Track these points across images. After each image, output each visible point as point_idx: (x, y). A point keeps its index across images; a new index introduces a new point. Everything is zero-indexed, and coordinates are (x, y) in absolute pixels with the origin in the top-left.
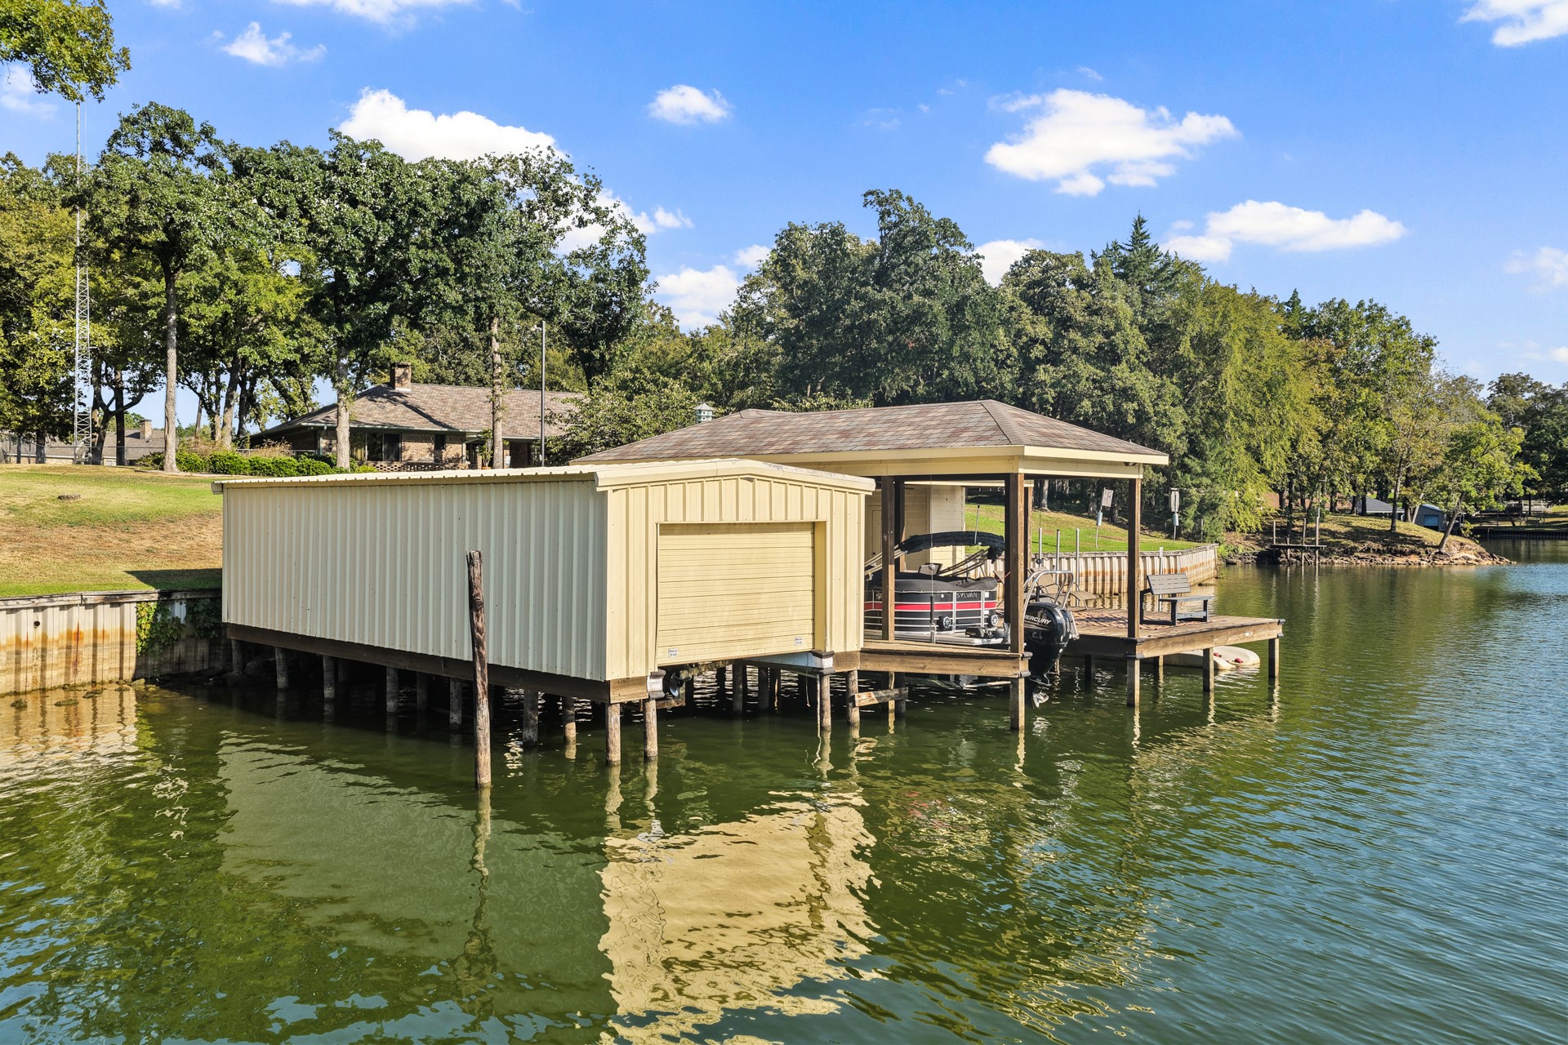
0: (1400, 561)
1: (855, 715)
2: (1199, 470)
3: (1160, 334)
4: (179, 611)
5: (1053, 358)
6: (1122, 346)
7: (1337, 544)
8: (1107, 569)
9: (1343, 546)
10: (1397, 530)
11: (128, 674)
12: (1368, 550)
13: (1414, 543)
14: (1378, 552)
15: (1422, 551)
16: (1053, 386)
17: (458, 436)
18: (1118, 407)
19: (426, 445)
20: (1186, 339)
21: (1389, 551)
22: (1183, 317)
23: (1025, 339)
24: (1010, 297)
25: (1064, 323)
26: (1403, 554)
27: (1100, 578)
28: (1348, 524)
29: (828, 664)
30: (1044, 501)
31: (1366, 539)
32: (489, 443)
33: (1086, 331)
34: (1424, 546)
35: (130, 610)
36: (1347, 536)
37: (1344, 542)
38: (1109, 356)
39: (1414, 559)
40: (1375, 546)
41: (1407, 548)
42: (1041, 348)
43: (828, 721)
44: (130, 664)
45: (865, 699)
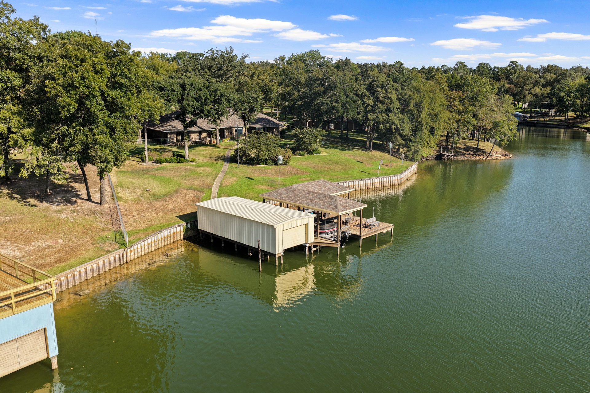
0: (477, 158)
1: (312, 252)
2: (414, 140)
3: (404, 103)
4: (189, 226)
5: (373, 111)
6: (392, 108)
7: (460, 152)
8: (380, 181)
9: (462, 153)
10: (479, 147)
11: (182, 238)
12: (469, 154)
13: (483, 152)
14: (472, 155)
15: (484, 154)
16: (372, 121)
17: (205, 131)
18: (390, 126)
19: (196, 134)
20: (412, 105)
21: (475, 154)
22: (410, 98)
23: (366, 105)
24: (362, 89)
25: (377, 99)
26: (479, 155)
27: (378, 184)
28: (465, 145)
29: (308, 245)
30: (371, 148)
31: (469, 150)
32: (214, 134)
33: (383, 103)
34: (485, 153)
35: (182, 227)
36: (464, 149)
37: (462, 151)
38: (388, 110)
39: (482, 157)
40: (471, 153)
41: (480, 153)
42: (370, 107)
43: (308, 254)
44: (182, 236)
45: (314, 249)
